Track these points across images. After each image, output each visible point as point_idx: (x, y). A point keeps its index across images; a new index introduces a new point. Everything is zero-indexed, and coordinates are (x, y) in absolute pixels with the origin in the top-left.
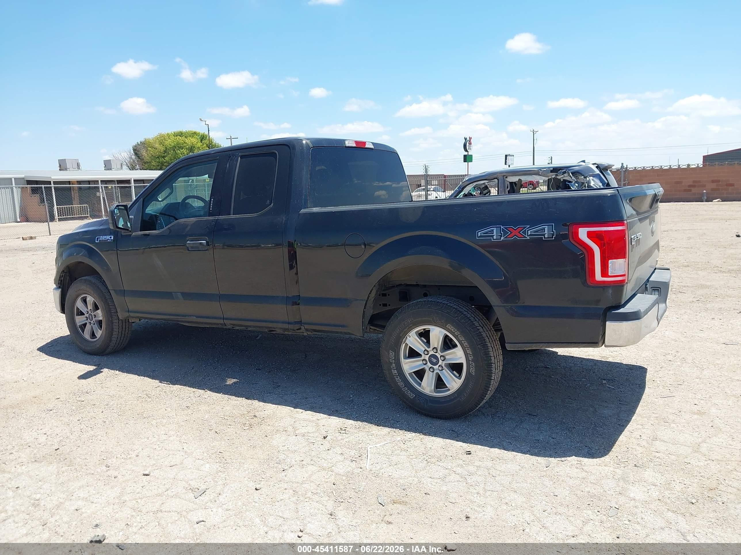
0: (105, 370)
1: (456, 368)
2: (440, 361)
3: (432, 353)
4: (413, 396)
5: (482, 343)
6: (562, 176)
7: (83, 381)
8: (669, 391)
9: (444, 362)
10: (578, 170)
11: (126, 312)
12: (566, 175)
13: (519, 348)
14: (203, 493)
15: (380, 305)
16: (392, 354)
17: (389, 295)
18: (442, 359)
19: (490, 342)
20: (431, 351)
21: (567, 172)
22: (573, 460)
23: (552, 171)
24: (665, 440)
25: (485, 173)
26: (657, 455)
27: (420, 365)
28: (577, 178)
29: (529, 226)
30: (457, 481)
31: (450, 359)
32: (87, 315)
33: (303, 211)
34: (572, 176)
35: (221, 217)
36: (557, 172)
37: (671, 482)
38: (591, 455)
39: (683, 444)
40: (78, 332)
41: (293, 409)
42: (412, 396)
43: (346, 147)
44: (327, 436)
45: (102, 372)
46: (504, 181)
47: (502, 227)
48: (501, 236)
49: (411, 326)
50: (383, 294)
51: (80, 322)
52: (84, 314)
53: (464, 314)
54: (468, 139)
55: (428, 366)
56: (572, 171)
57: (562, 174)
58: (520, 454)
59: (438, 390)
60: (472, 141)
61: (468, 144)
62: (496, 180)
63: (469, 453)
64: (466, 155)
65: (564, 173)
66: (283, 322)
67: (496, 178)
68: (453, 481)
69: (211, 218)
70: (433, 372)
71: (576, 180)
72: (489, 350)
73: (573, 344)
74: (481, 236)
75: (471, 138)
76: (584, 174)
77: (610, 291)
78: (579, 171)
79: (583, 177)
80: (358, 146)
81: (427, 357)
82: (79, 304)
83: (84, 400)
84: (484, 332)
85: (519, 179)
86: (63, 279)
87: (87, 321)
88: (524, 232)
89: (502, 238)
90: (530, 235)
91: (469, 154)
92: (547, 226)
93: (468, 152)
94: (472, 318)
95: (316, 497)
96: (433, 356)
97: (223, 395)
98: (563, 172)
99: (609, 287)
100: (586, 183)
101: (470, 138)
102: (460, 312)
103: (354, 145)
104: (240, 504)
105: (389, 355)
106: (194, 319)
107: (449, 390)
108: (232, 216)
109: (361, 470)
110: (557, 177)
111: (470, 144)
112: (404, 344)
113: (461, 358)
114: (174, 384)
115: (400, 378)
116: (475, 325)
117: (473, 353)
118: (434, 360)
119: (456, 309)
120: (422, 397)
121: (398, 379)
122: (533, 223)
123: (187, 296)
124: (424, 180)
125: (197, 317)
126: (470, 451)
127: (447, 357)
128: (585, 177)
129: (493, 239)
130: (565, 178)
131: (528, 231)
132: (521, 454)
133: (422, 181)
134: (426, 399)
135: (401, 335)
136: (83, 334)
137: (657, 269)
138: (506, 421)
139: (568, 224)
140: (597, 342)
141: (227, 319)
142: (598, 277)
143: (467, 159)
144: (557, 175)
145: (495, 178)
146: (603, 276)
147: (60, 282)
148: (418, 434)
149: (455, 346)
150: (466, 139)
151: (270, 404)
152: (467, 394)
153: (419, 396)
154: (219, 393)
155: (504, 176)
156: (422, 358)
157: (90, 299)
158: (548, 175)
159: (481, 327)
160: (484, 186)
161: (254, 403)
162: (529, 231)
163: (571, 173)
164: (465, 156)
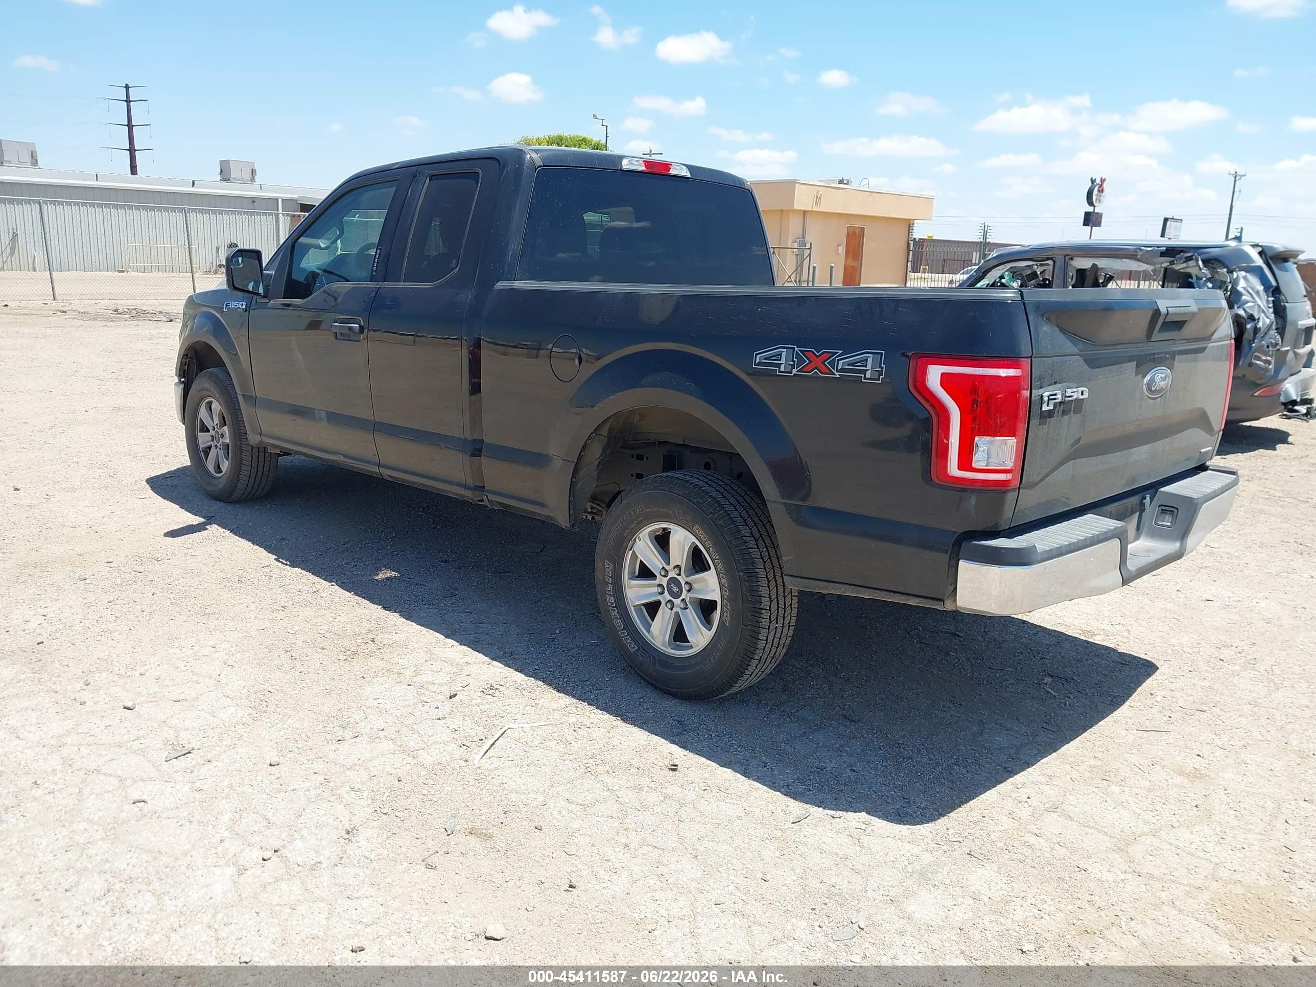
0: (215, 527)
1: (706, 608)
2: (684, 592)
3: (673, 574)
4: (634, 648)
5: (747, 569)
6: (1184, 265)
7: (169, 540)
8: (1166, 719)
9: (690, 595)
10: (1221, 256)
11: (258, 434)
12: (1191, 263)
13: (806, 587)
14: (184, 755)
15: (632, 475)
16: (609, 567)
17: (647, 458)
18: (687, 587)
19: (765, 569)
20: (670, 570)
21: (1194, 257)
22: (857, 819)
23: (1163, 254)
24: (1072, 815)
25: (1031, 247)
26: (1033, 840)
27: (653, 594)
28: (1213, 270)
29: (841, 352)
30: (608, 816)
31: (699, 591)
32: (212, 433)
33: (500, 285)
34: (1201, 267)
35: (386, 285)
36: (1174, 257)
37: (1014, 899)
38: (900, 817)
39: (1103, 829)
40: (201, 459)
41: (443, 637)
42: (632, 647)
43: (622, 170)
44: (456, 694)
45: (207, 529)
46: (1066, 266)
47: (796, 349)
48: (793, 367)
49: (642, 521)
50: (637, 455)
51: (204, 443)
52: (208, 431)
53: (726, 511)
54: (1098, 181)
55: (664, 599)
56: (1205, 256)
57: (1184, 262)
58: (765, 788)
59: (678, 643)
60: (1105, 185)
61: (1095, 192)
62: (1050, 262)
63: (674, 768)
64: (1090, 213)
65: (1189, 259)
66: (459, 485)
67: (1051, 259)
68: (600, 814)
69: (372, 285)
70: (671, 609)
71: (1209, 276)
72: (759, 583)
73: (897, 594)
74: (760, 364)
75: (1105, 180)
76: (1227, 263)
77: (973, 500)
78: (1220, 258)
79: (1225, 270)
80: (650, 170)
81: (664, 581)
82: (203, 413)
83: (142, 570)
84: (758, 548)
85: (1094, 264)
86: (186, 368)
87: (212, 443)
88: (832, 364)
89: (794, 371)
90: (842, 370)
91: (1096, 211)
92: (871, 355)
93: (1095, 207)
94: (739, 520)
95: (350, 797)
96: (673, 581)
97: (353, 596)
98: (1186, 258)
99: (973, 491)
100: (1230, 283)
101: (1103, 181)
102: (720, 505)
103: (643, 168)
104: (226, 783)
105: (604, 569)
106: (340, 458)
107: (692, 647)
108: (402, 285)
109: (464, 764)
110: (1174, 266)
111: (1101, 191)
112: (631, 552)
113: (714, 591)
114: (293, 565)
115: (618, 612)
116: (741, 534)
117: (729, 586)
118: (675, 589)
119: (714, 498)
120: (647, 652)
121: (614, 613)
122: (849, 347)
123: (334, 418)
124: (978, 253)
125: (346, 456)
126: (677, 766)
127: (695, 586)
128: (1230, 272)
129: (780, 372)
130: (1188, 270)
131: (838, 360)
132: (768, 789)
133: (974, 253)
134: (653, 657)
135: (625, 535)
136: (206, 460)
137: (1211, 470)
138: (791, 721)
139: (910, 354)
140: (941, 598)
141: (384, 466)
142: (953, 468)
143: (1091, 220)
144: (1172, 263)
145: (1048, 259)
146: (961, 467)
147: (182, 373)
148: (614, 718)
149: (705, 568)
150: (1093, 181)
151: (414, 624)
152: (715, 659)
153: (645, 651)
154: (348, 591)
155: (1066, 255)
156: (657, 582)
157: (216, 406)
158: (1155, 260)
159: (753, 539)
160: (1029, 272)
161: (392, 617)
162: (840, 362)
163: (1202, 260)
164: (1088, 215)
